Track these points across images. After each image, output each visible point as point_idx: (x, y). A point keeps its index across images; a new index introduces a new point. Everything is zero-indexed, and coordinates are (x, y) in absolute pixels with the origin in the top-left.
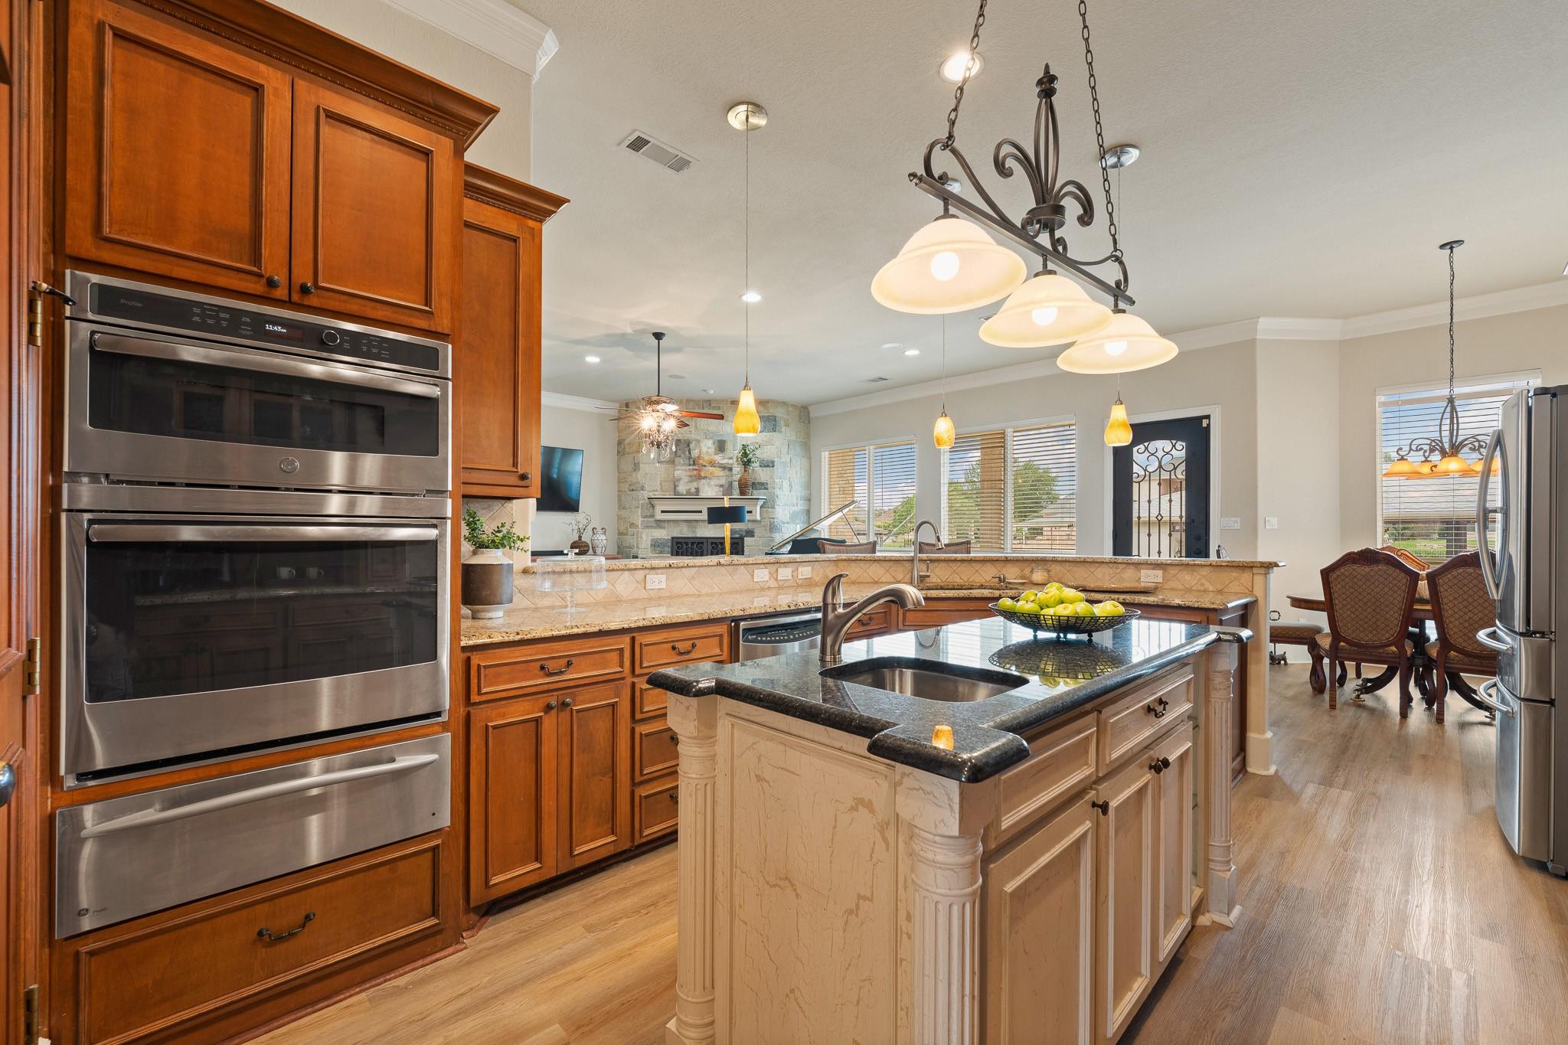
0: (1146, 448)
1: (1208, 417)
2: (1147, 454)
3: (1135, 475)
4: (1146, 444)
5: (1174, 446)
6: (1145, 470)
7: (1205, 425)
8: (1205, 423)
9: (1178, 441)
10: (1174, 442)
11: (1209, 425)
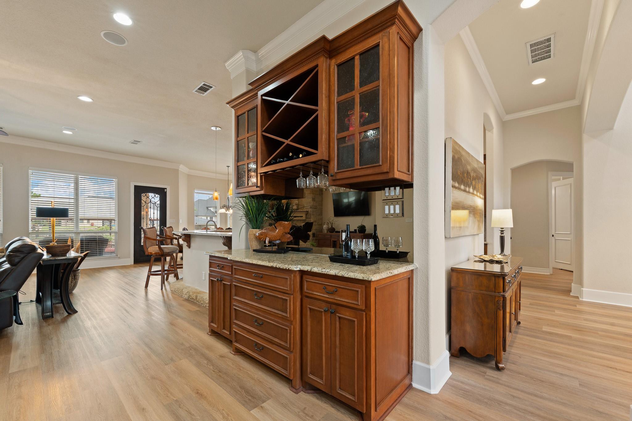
0: (146, 195)
1: (166, 189)
2: (146, 197)
3: (142, 204)
4: (146, 194)
5: (155, 196)
6: (145, 202)
7: (165, 191)
8: (165, 190)
9: (157, 194)
10: (155, 194)
11: (166, 191)
